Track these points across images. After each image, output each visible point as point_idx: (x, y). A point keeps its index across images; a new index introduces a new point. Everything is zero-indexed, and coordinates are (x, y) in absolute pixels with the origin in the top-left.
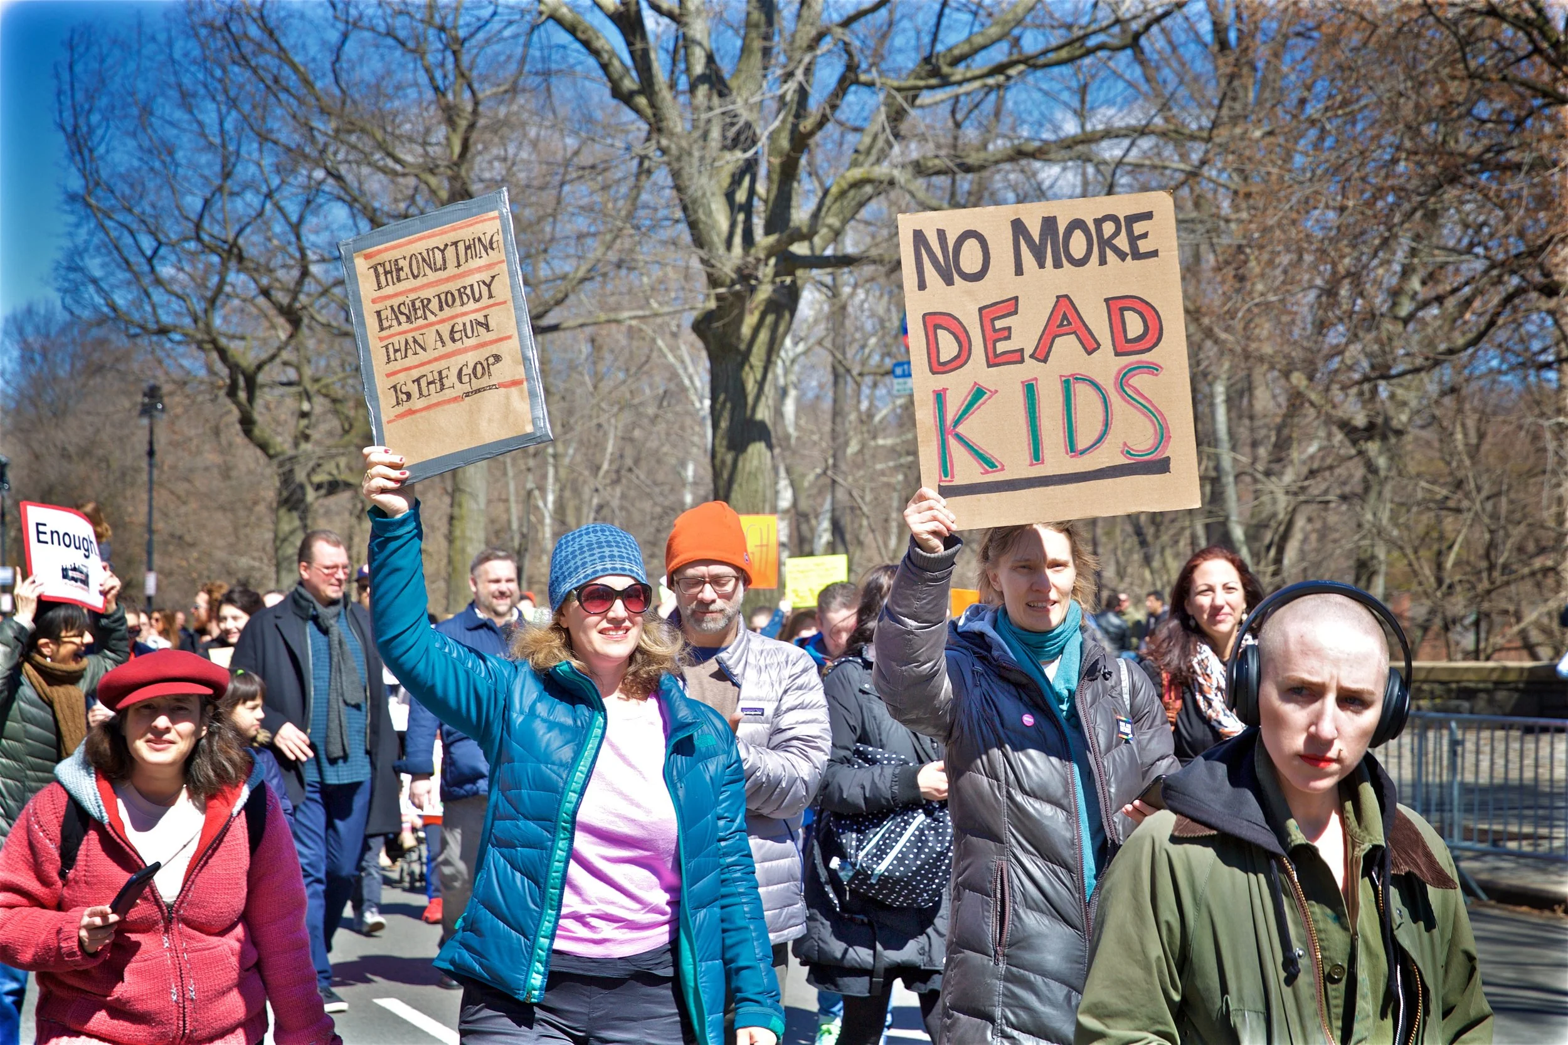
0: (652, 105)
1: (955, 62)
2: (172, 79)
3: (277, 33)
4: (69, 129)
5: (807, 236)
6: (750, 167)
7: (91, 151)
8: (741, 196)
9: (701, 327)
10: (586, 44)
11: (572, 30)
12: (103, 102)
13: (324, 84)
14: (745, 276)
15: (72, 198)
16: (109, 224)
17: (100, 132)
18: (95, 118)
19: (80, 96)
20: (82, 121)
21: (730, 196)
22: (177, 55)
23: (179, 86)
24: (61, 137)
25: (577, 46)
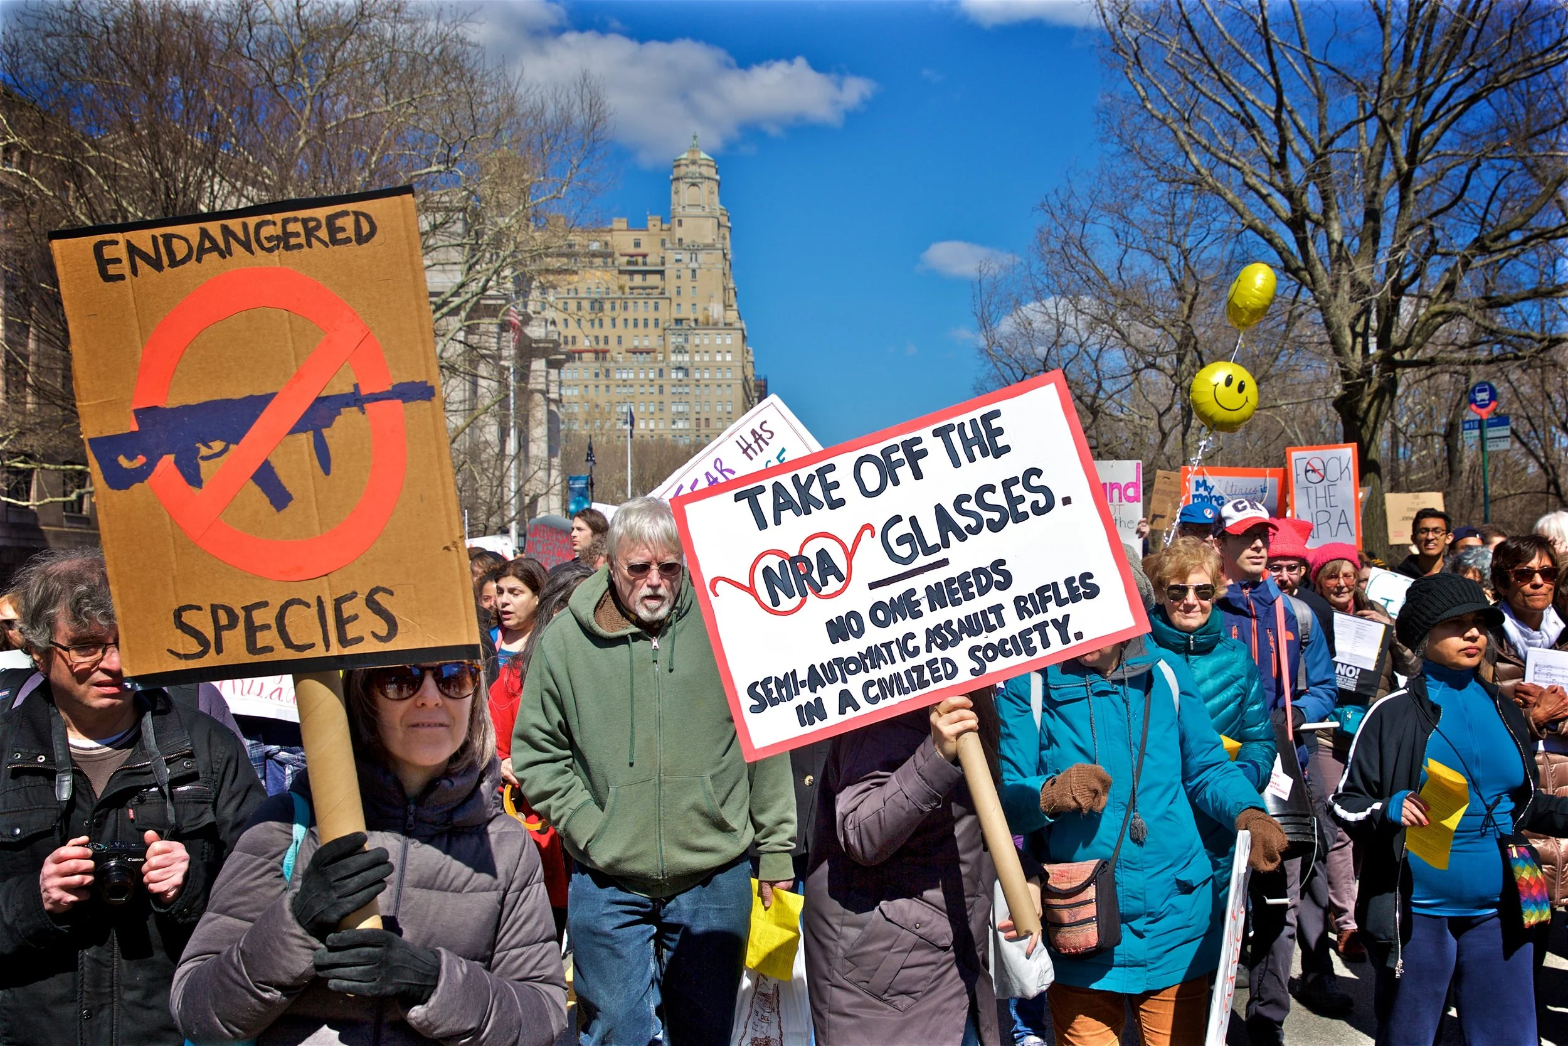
0: (1311, 275)
1: (1496, 239)
2: (1030, 286)
3: (1089, 252)
4: (979, 315)
5: (1402, 349)
6: (1367, 311)
7: (990, 325)
8: (1359, 329)
9: (1339, 404)
10: (1270, 242)
11: (1261, 234)
12: (996, 299)
13: (1113, 280)
14: (1366, 372)
15: (981, 351)
16: (999, 364)
17: (994, 315)
18: (992, 308)
19: (985, 297)
20: (985, 310)
21: (1352, 327)
22: (1034, 271)
23: (1034, 288)
24: (975, 319)
25: (1264, 242)
